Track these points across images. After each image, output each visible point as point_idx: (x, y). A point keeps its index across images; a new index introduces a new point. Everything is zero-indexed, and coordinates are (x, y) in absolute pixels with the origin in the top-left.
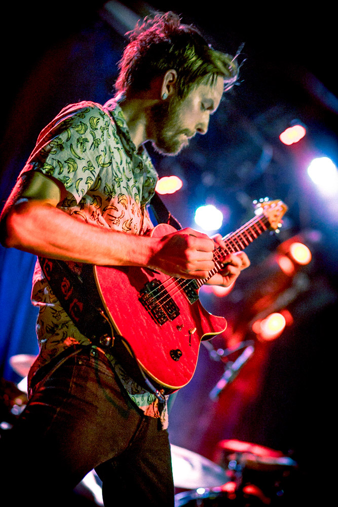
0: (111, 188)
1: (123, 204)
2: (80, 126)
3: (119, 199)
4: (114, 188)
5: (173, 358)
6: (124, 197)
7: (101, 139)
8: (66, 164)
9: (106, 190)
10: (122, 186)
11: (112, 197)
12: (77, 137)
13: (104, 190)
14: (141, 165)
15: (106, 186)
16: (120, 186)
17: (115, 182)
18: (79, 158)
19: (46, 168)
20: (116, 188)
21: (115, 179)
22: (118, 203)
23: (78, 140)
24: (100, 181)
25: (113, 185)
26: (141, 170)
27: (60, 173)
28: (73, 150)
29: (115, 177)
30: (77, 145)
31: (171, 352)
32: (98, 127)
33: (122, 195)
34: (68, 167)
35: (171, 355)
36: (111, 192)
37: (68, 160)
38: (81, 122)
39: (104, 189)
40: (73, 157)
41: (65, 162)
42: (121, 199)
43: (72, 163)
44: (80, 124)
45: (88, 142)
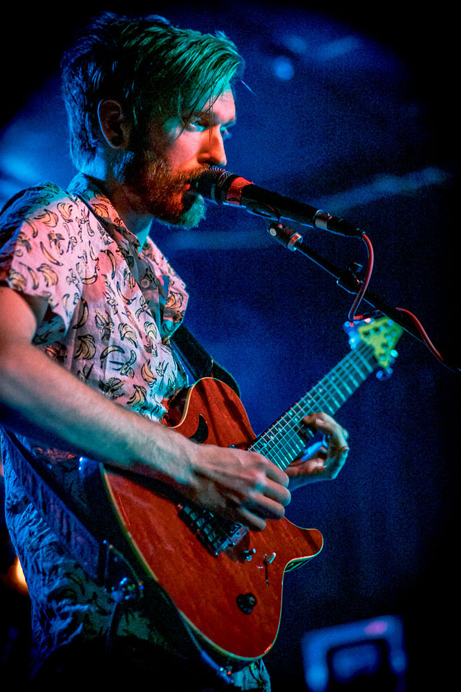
0: (105, 316)
1: (130, 339)
2: (47, 216)
3: (121, 332)
4: (109, 316)
5: (242, 610)
6: (129, 329)
7: (78, 238)
8: (40, 274)
9: (99, 321)
10: (120, 312)
11: (109, 330)
12: (48, 232)
13: (97, 323)
14: (149, 273)
15: (96, 316)
16: (117, 312)
17: (110, 307)
18: (58, 264)
19: (12, 279)
20: (112, 316)
21: (108, 302)
22: (122, 339)
23: (50, 236)
24: (86, 308)
25: (107, 313)
26: (151, 281)
27: (35, 288)
28: (47, 251)
29: (108, 298)
30: (50, 243)
31: (238, 597)
32: (73, 217)
33: (124, 325)
34: (44, 279)
35: (239, 604)
36: (108, 324)
37: (42, 267)
38: (45, 210)
39: (96, 320)
40: (49, 263)
41: (39, 270)
42: (124, 332)
43: (48, 271)
44: (45, 212)
45: (63, 239)
